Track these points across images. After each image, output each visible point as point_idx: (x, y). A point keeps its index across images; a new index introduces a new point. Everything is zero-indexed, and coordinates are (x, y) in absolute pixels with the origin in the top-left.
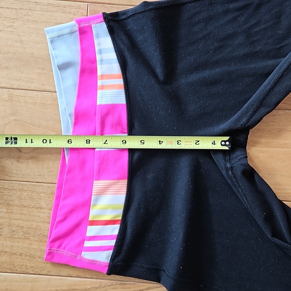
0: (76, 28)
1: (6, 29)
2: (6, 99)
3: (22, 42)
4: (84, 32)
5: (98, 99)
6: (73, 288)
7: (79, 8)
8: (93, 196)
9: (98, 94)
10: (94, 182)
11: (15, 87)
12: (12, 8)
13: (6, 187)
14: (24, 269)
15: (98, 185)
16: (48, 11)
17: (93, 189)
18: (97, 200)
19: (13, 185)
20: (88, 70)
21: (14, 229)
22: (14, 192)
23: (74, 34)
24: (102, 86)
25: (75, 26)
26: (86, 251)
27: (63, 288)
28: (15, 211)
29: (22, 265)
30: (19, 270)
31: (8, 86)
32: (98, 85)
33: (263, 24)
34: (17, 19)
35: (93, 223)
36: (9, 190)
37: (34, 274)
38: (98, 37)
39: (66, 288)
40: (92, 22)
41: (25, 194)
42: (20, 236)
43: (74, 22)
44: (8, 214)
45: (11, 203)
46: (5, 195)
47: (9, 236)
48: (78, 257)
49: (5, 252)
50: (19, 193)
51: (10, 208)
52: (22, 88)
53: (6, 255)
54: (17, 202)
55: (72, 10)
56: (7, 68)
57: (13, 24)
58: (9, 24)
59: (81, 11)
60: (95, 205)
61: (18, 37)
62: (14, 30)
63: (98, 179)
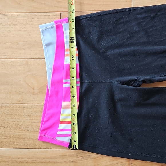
0: (55, 25)
1: (22, 30)
2: (25, 64)
3: (30, 35)
4: (59, 27)
5: (65, 61)
6: (65, 154)
7: (56, 15)
8: (62, 109)
9: (65, 59)
10: (63, 102)
11: (29, 58)
12: (24, 19)
13: (29, 107)
14: (41, 146)
15: (64, 104)
16: (41, 19)
17: (62, 106)
18: (64, 111)
19: (32, 106)
20: (60, 46)
21: (34, 127)
22: (33, 109)
23: (53, 28)
24: (67, 54)
25: (54, 24)
26: (58, 136)
27: (60, 155)
28: (34, 119)
29: (39, 145)
30: (39, 147)
31: (25, 58)
32: (65, 54)
33: (155, 27)
34: (26, 24)
35: (62, 123)
36: (30, 108)
37: (45, 149)
38: (65, 30)
39: (62, 155)
40: (62, 23)
41: (38, 110)
42: (37, 131)
43: (53, 22)
44: (31, 120)
45: (31, 115)
46: (28, 111)
47: (32, 131)
48: (54, 139)
49: (31, 139)
50: (35, 110)
51: (31, 117)
52: (32, 58)
53: (31, 140)
54: (34, 114)
55: (53, 17)
56: (24, 49)
57: (25, 27)
58: (23, 27)
59: (58, 17)
60: (63, 114)
61: (28, 33)
62: (26, 30)
63: (65, 101)
